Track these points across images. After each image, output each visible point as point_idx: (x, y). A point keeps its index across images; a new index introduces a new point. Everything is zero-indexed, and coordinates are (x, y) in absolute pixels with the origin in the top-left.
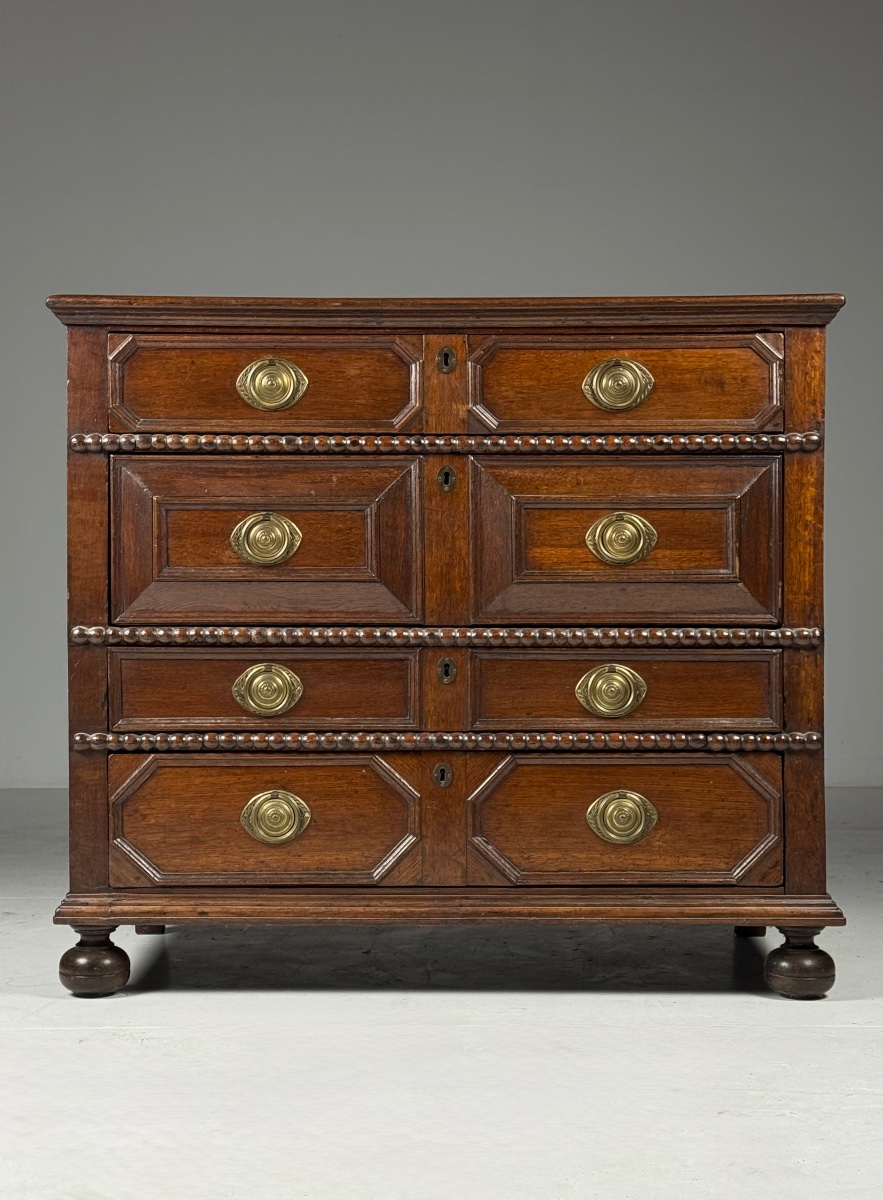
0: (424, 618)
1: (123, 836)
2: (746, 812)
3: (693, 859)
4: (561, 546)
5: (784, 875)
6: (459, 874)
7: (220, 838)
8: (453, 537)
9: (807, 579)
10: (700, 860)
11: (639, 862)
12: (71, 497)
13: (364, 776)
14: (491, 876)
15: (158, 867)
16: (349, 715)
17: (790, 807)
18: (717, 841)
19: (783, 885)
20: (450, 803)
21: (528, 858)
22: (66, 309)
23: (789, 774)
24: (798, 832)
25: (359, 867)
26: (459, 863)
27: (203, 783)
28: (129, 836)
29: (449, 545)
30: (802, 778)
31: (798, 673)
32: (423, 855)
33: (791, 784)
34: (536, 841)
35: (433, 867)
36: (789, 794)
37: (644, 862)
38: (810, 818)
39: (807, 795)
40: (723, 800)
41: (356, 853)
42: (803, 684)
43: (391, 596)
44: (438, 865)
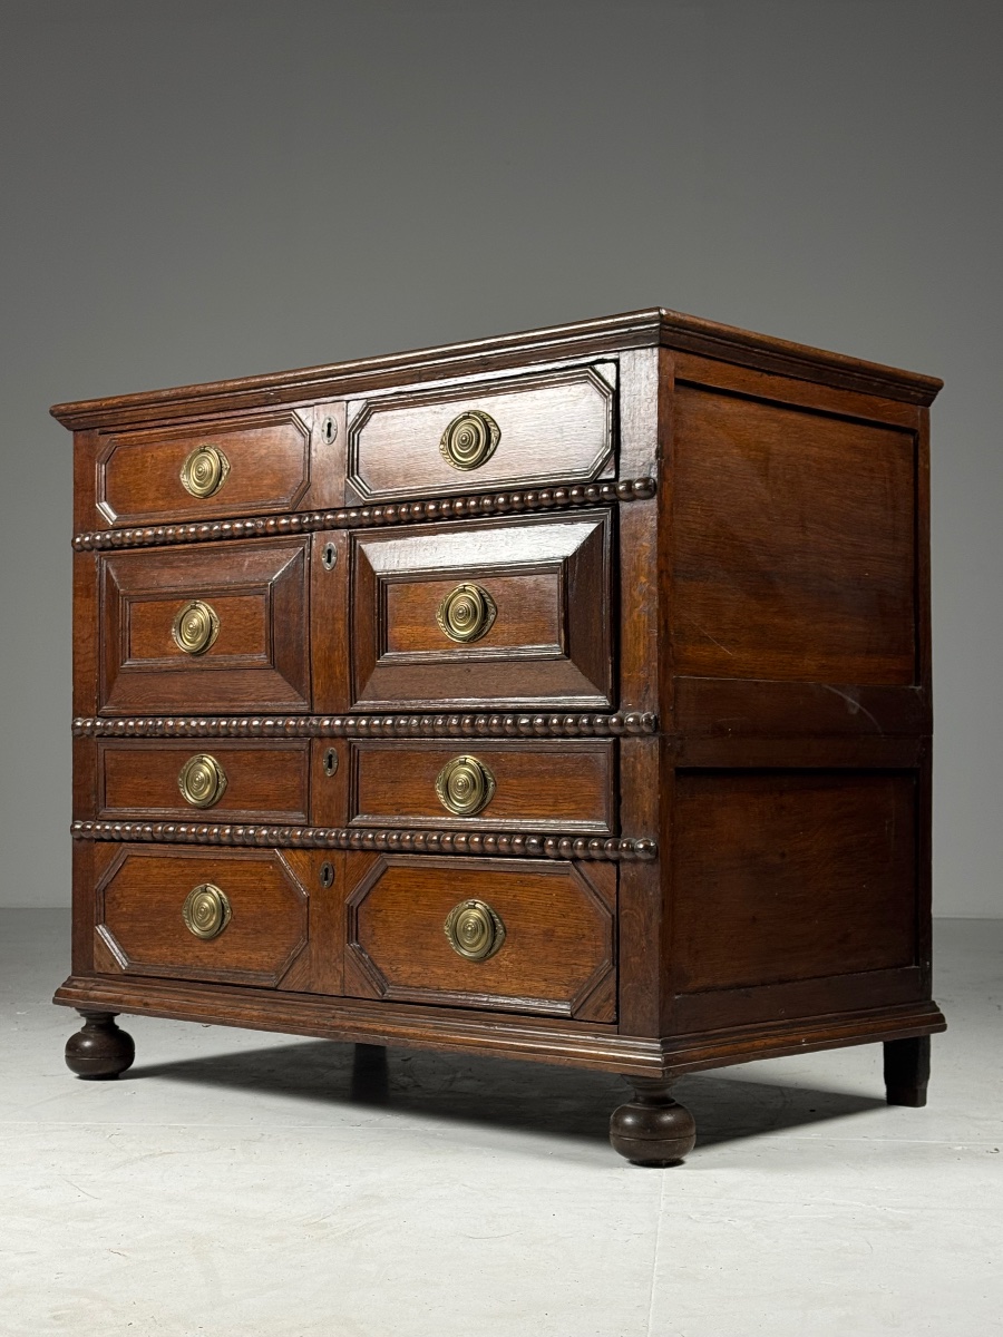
0: (312, 708)
1: (104, 923)
2: (586, 932)
3: (536, 984)
4: (416, 624)
5: (617, 1010)
6: (338, 983)
7: (168, 930)
8: (333, 619)
9: (641, 653)
10: (542, 985)
11: (488, 983)
12: (75, 596)
13: (271, 874)
14: (364, 989)
15: (128, 955)
16: (260, 809)
17: (624, 928)
18: (559, 964)
19: (616, 1023)
20: (331, 905)
21: (396, 971)
22: (65, 416)
23: (623, 888)
24: (632, 960)
25: (266, 968)
26: (338, 971)
27: (158, 873)
28: (109, 923)
29: (330, 627)
30: (637, 892)
31: (634, 768)
32: (311, 960)
33: (625, 902)
34: (403, 951)
35: (319, 974)
36: (623, 913)
37: (492, 984)
38: (644, 943)
39: (642, 916)
40: (564, 916)
41: (264, 953)
42: (639, 780)
43: (286, 684)
44: (321, 971)
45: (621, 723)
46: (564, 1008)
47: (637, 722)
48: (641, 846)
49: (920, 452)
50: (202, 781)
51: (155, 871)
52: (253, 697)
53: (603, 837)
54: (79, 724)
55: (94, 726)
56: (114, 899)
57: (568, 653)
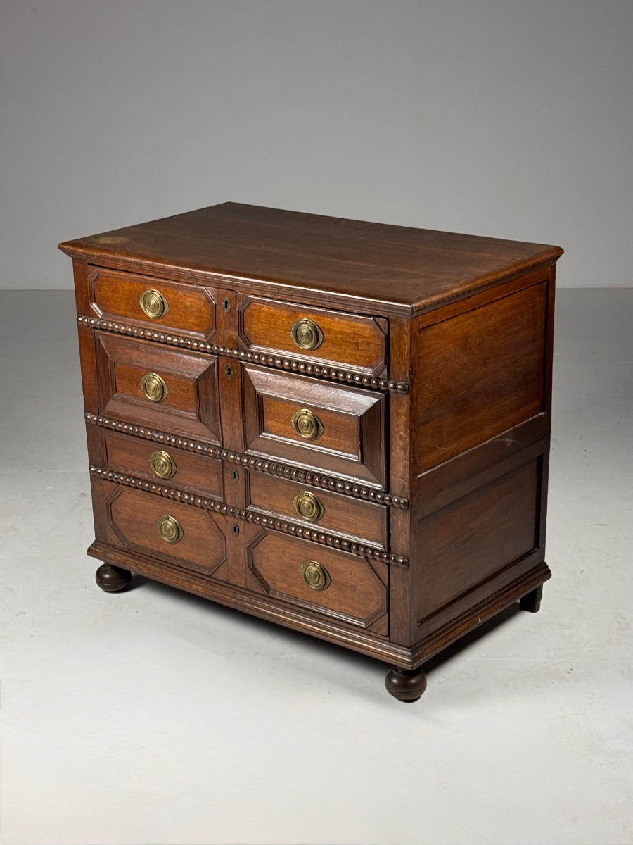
45: (391, 500)
46: (362, 624)
47: (399, 503)
48: (401, 561)
49: (550, 289)
50: (163, 465)
51: (139, 502)
52: (189, 430)
53: (381, 552)
54: (89, 417)
55: (97, 421)
56: (116, 509)
57: (362, 462)
